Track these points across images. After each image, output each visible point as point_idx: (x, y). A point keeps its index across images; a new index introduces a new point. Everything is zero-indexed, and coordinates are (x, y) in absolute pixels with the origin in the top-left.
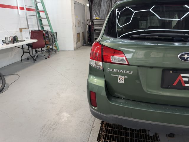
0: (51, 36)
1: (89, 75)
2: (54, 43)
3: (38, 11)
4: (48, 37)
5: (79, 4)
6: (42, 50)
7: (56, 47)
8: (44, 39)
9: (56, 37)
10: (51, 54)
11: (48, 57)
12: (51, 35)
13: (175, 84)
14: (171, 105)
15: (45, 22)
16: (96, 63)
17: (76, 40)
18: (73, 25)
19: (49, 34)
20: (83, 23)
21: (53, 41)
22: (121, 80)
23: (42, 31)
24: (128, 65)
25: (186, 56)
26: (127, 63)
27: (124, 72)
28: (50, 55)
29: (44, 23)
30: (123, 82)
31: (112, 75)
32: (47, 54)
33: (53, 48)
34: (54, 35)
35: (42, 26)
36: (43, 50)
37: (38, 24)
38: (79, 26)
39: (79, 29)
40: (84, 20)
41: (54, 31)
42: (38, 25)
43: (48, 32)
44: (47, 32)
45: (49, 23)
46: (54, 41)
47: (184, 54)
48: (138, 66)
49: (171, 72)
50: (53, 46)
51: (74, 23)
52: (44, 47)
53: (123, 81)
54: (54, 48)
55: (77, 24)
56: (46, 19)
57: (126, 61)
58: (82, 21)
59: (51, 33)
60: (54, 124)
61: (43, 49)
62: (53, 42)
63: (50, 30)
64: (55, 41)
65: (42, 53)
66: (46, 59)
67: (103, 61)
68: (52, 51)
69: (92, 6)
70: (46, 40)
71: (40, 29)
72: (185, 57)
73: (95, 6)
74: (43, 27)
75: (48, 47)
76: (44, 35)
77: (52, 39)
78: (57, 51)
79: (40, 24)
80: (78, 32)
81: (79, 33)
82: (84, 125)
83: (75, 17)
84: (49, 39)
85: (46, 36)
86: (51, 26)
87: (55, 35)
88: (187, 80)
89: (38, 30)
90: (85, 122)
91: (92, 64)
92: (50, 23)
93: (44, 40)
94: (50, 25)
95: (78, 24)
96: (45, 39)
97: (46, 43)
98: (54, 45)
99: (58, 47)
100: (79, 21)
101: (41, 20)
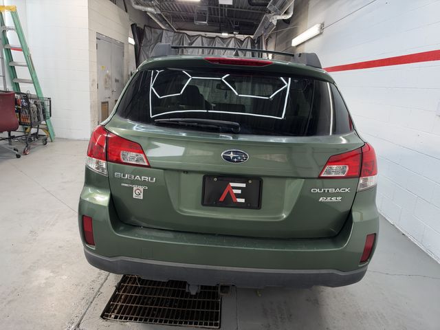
0: (34, 106)
1: (85, 185)
2: (44, 122)
3: (6, 47)
4: (28, 107)
5: (109, 40)
6: (11, 138)
7: (47, 130)
8: (16, 112)
9: (48, 108)
10: (32, 146)
11: (25, 153)
12: (35, 103)
13: (222, 199)
14: (220, 235)
15: (22, 73)
16: (97, 163)
17: (97, 116)
18: (92, 85)
19: (31, 102)
20: (117, 81)
21: (38, 117)
22: (138, 193)
23: (14, 94)
24: (149, 166)
25: (232, 155)
26: (146, 164)
27: (143, 179)
28: (29, 149)
29: (19, 76)
30: (141, 197)
31: (123, 184)
32: (22, 147)
33: (39, 134)
34: (43, 104)
35: (15, 81)
36: (14, 137)
37: (4, 77)
38: (106, 88)
39: (108, 93)
40: (122, 76)
41: (45, 95)
42: (4, 79)
43: (29, 96)
44: (26, 97)
45: (34, 75)
46: (42, 116)
47: (229, 153)
48: (165, 169)
49: (215, 179)
50: (38, 128)
51: (94, 80)
52: (15, 131)
53: (142, 194)
54: (41, 132)
55: (102, 84)
56: (27, 68)
57: (145, 161)
58: (115, 76)
59: (38, 98)
60: (12, 292)
61: (13, 133)
62: (39, 120)
63: (33, 92)
64: (45, 118)
65: (10, 144)
66: (18, 156)
67: (107, 160)
68: (36, 139)
69: (140, 46)
70: (23, 115)
71: (10, 88)
72: (229, 157)
73: (147, 46)
74: (17, 85)
75: (28, 131)
76: (16, 102)
77: (38, 112)
78: (49, 139)
79: (11, 77)
80: (104, 101)
81: (108, 102)
82: (80, 291)
83: (98, 67)
84: (30, 112)
85: (23, 106)
86: (38, 83)
87: (47, 103)
88: (239, 192)
89: (3, 89)
90: (82, 286)
91: (90, 166)
92: (36, 77)
93: (18, 114)
94: (34, 81)
95: (106, 82)
96: (19, 111)
97: (22, 120)
98: (40, 126)
99: (53, 130)
100: (107, 75)
101: (13, 68)
